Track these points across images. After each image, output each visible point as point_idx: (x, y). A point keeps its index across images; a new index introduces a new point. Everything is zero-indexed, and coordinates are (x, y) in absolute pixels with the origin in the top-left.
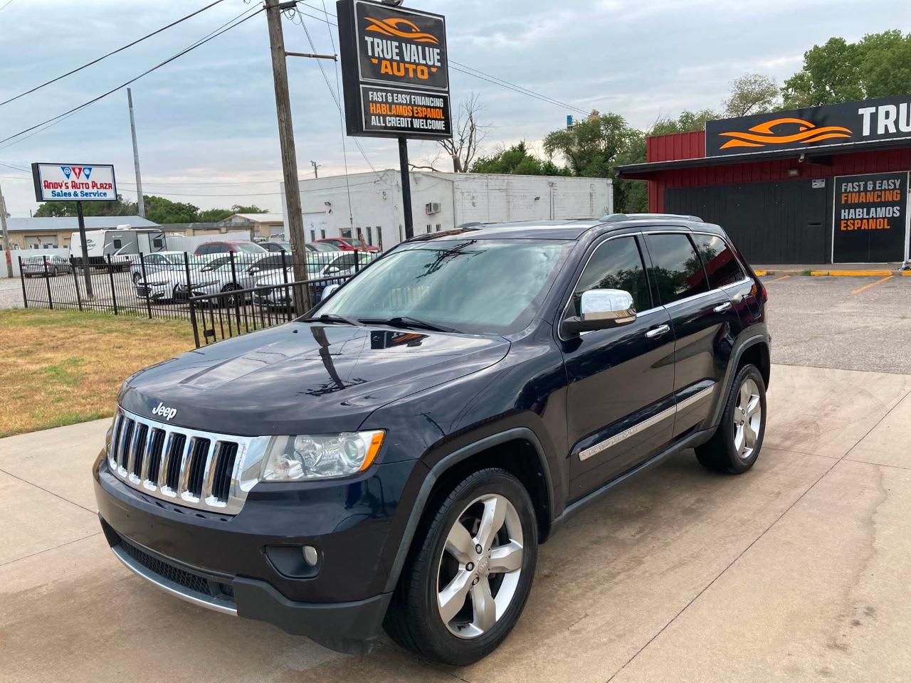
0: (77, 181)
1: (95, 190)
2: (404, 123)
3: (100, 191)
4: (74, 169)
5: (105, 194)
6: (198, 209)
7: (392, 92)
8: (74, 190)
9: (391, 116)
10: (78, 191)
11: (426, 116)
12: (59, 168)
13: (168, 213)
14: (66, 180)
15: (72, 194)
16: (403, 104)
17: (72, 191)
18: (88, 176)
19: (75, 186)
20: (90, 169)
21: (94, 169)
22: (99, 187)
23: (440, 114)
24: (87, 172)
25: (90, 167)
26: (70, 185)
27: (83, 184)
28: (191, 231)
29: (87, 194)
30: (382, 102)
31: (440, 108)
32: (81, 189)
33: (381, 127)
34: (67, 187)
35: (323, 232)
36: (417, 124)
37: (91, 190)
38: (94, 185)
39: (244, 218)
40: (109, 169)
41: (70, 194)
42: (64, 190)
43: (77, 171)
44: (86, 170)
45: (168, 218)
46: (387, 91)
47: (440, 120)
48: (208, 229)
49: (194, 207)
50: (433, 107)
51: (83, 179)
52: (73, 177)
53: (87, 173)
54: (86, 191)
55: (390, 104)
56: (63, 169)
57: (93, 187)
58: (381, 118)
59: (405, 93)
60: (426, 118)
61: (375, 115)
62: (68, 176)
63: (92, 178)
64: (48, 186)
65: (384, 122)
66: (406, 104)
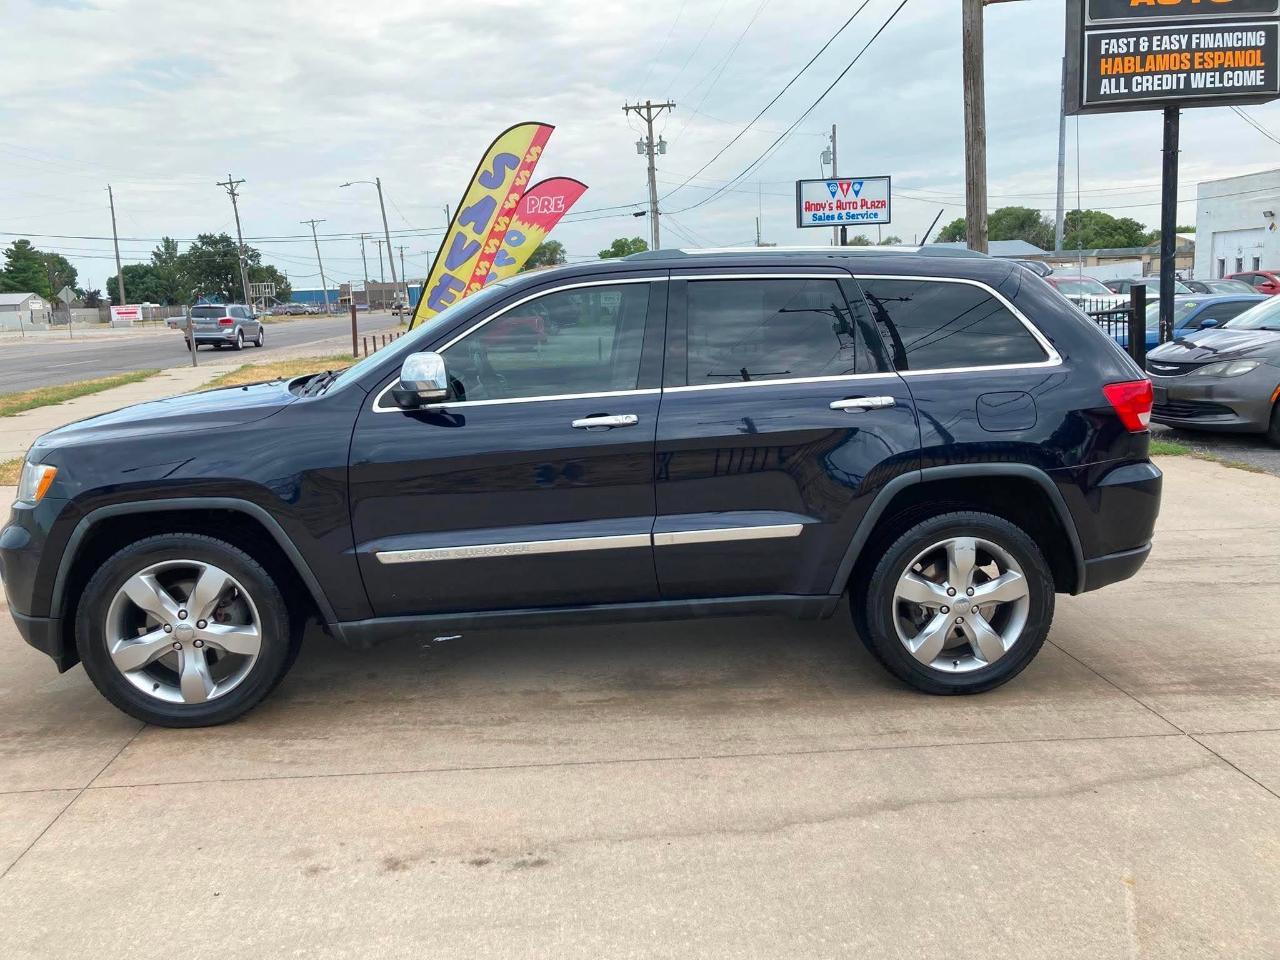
0: (844, 200)
1: (864, 210)
2: (1169, 82)
3: (870, 211)
4: (841, 185)
5: (876, 215)
6: (1143, 227)
7: (1150, 35)
8: (839, 211)
9: (1142, 75)
10: (844, 213)
11: (1221, 65)
12: (824, 184)
13: (1097, 234)
14: (831, 199)
15: (836, 217)
16: (1171, 52)
17: (835, 212)
18: (857, 193)
19: (840, 206)
20: (861, 184)
21: (865, 183)
22: (869, 206)
23: (1257, 58)
24: (857, 187)
25: (860, 181)
26: (834, 206)
27: (850, 203)
28: (1095, 260)
29: (853, 216)
30: (1128, 54)
31: (1256, 48)
32: (848, 210)
33: (1121, 95)
34: (831, 209)
35: (1257, 261)
36: (1198, 81)
37: (859, 211)
38: (864, 203)
39: (1186, 240)
40: (885, 182)
41: (833, 217)
42: (827, 212)
43: (845, 187)
44: (856, 185)
45: (1096, 242)
46: (1138, 35)
47: (1256, 68)
48: (1121, 258)
49: (1137, 224)
50: (1241, 48)
51: (851, 197)
52: (839, 194)
53: (856, 189)
54: (852, 212)
55: (1144, 56)
56: (829, 185)
57: (862, 206)
58: (1122, 80)
59: (1178, 32)
60: (1221, 69)
61: (1109, 77)
62: (833, 194)
63: (860, 196)
64: (808, 208)
65: (1128, 85)
66: (1180, 51)
